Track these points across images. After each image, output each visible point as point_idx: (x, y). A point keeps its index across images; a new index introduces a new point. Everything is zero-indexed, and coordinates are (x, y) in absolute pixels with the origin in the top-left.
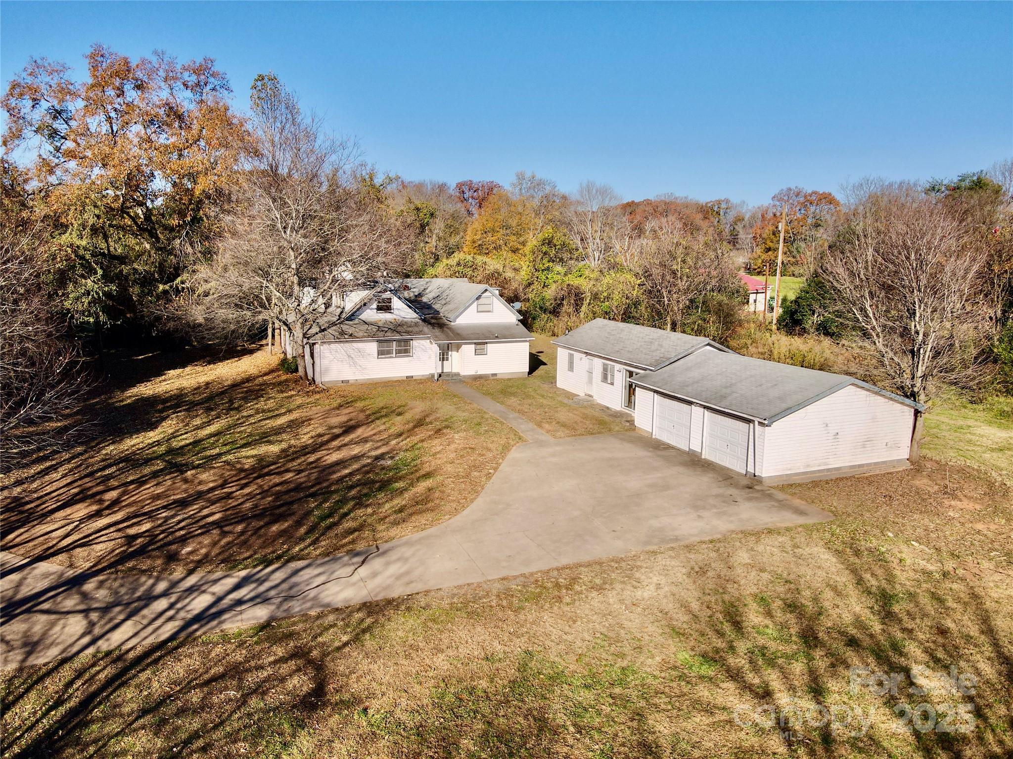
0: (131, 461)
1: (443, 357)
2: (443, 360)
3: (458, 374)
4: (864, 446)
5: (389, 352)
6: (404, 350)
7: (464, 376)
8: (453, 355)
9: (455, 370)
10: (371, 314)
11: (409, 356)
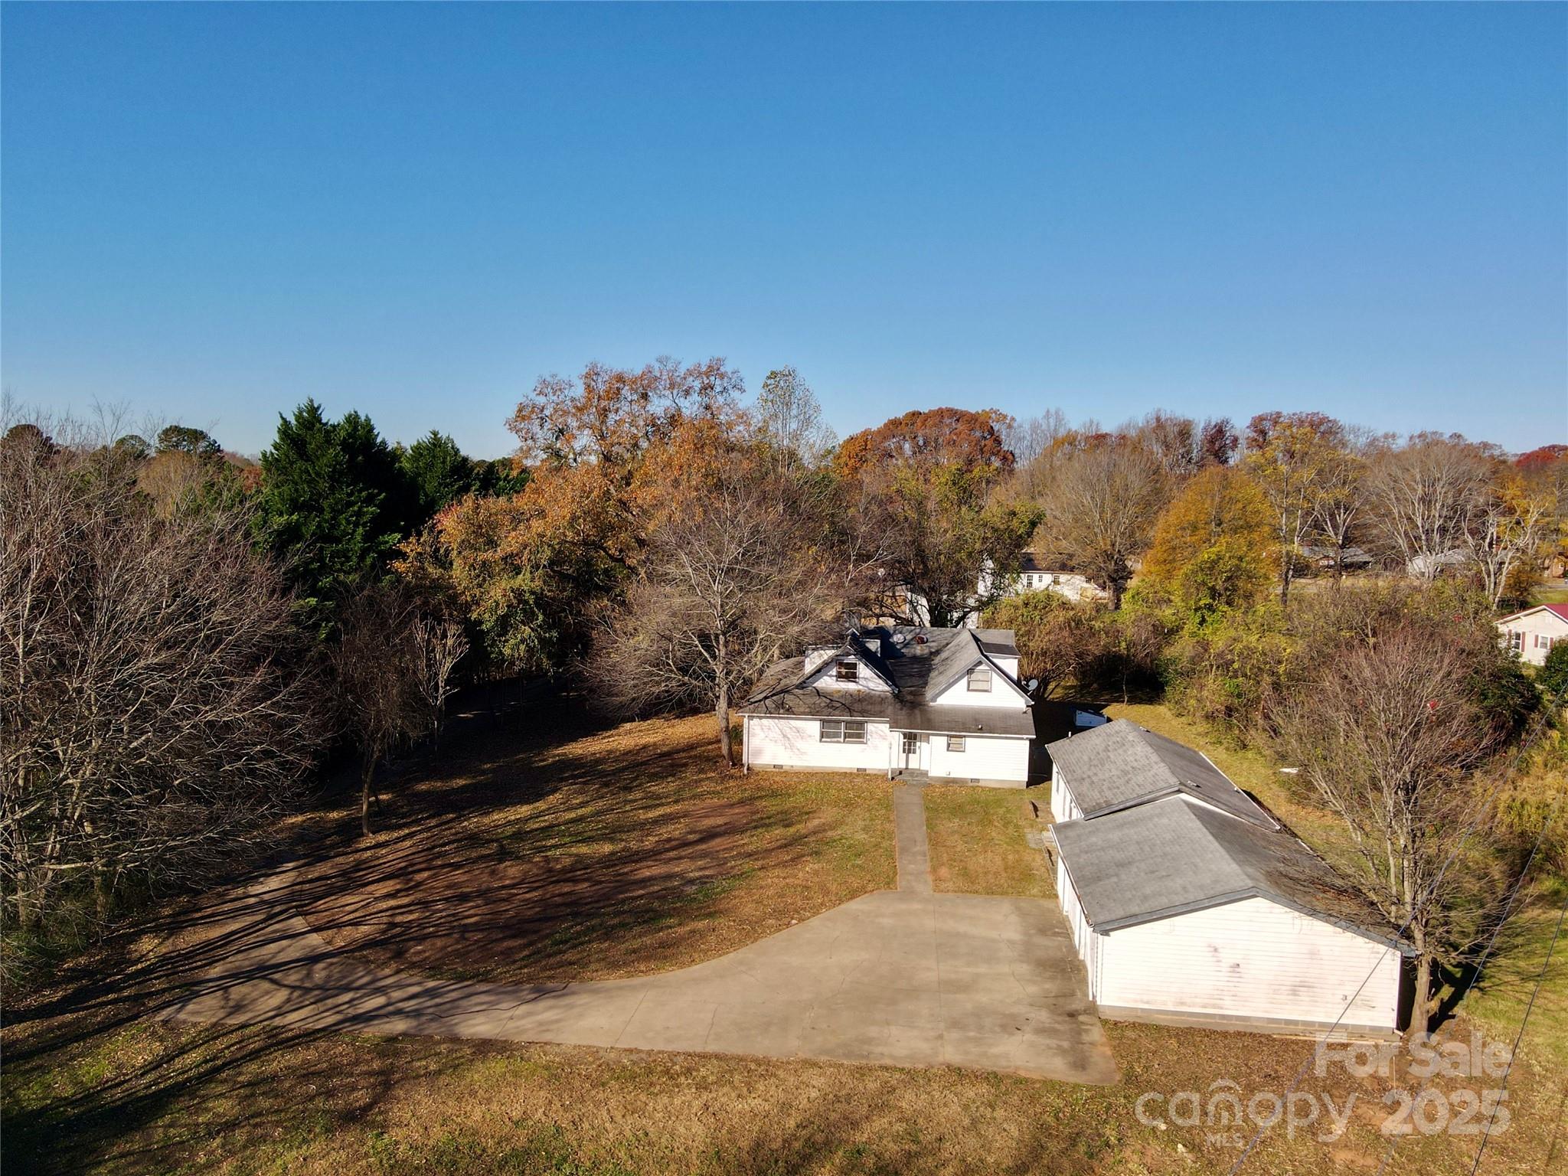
0: (474, 839)
1: (909, 748)
2: (909, 752)
3: (925, 774)
4: (1294, 992)
5: (837, 735)
6: (856, 734)
7: (932, 778)
8: (922, 747)
9: (924, 767)
10: (829, 683)
11: (862, 743)
